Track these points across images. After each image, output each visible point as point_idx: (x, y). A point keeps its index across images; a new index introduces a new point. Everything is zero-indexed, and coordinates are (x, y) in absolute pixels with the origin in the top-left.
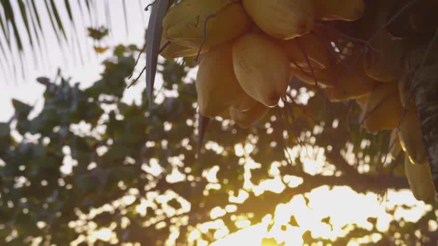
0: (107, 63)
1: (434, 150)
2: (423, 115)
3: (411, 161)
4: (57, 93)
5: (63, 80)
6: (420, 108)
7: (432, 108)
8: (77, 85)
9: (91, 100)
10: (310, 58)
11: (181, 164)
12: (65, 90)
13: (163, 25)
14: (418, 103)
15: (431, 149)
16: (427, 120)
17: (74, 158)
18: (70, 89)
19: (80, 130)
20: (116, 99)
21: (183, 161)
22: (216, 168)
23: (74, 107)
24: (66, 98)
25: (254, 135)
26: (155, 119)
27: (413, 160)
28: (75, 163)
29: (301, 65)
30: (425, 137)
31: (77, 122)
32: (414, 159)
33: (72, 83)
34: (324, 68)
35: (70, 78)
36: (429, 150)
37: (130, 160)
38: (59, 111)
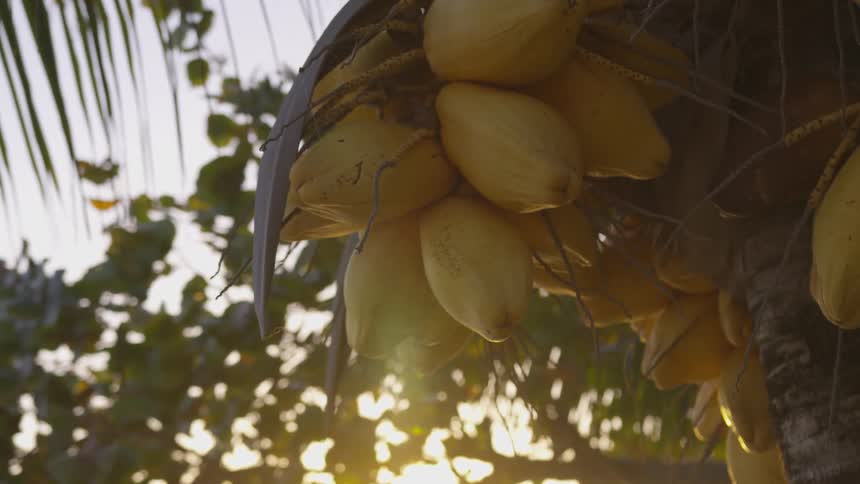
0: (114, 230)
1: (792, 427)
2: (772, 360)
3: (744, 446)
4: (20, 289)
5: (32, 264)
6: (763, 347)
7: (788, 348)
8: (60, 273)
9: (84, 303)
10: (565, 247)
11: (252, 432)
12: (36, 284)
13: (292, 176)
14: (761, 336)
15: (787, 424)
16: (778, 369)
17: (40, 417)
18: (47, 281)
19: (57, 363)
20: (134, 302)
21: (256, 426)
22: (328, 444)
23: (52, 318)
24: (37, 299)
25: (398, 376)
26: (212, 343)
27: (747, 445)
28: (46, 429)
29: (547, 260)
30: (775, 401)
31: (53, 347)
32: (748, 441)
33: (50, 270)
34: (589, 265)
35: (45, 261)
36: (783, 427)
37: (155, 424)
38: (20, 325)
